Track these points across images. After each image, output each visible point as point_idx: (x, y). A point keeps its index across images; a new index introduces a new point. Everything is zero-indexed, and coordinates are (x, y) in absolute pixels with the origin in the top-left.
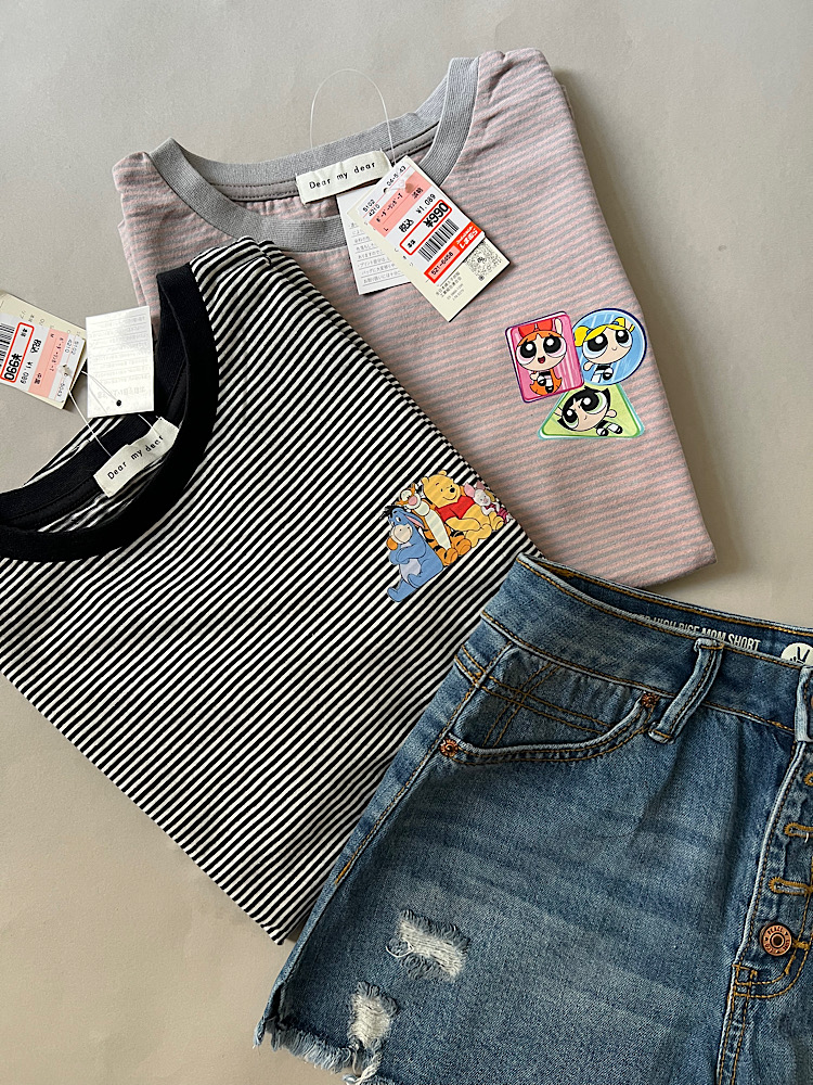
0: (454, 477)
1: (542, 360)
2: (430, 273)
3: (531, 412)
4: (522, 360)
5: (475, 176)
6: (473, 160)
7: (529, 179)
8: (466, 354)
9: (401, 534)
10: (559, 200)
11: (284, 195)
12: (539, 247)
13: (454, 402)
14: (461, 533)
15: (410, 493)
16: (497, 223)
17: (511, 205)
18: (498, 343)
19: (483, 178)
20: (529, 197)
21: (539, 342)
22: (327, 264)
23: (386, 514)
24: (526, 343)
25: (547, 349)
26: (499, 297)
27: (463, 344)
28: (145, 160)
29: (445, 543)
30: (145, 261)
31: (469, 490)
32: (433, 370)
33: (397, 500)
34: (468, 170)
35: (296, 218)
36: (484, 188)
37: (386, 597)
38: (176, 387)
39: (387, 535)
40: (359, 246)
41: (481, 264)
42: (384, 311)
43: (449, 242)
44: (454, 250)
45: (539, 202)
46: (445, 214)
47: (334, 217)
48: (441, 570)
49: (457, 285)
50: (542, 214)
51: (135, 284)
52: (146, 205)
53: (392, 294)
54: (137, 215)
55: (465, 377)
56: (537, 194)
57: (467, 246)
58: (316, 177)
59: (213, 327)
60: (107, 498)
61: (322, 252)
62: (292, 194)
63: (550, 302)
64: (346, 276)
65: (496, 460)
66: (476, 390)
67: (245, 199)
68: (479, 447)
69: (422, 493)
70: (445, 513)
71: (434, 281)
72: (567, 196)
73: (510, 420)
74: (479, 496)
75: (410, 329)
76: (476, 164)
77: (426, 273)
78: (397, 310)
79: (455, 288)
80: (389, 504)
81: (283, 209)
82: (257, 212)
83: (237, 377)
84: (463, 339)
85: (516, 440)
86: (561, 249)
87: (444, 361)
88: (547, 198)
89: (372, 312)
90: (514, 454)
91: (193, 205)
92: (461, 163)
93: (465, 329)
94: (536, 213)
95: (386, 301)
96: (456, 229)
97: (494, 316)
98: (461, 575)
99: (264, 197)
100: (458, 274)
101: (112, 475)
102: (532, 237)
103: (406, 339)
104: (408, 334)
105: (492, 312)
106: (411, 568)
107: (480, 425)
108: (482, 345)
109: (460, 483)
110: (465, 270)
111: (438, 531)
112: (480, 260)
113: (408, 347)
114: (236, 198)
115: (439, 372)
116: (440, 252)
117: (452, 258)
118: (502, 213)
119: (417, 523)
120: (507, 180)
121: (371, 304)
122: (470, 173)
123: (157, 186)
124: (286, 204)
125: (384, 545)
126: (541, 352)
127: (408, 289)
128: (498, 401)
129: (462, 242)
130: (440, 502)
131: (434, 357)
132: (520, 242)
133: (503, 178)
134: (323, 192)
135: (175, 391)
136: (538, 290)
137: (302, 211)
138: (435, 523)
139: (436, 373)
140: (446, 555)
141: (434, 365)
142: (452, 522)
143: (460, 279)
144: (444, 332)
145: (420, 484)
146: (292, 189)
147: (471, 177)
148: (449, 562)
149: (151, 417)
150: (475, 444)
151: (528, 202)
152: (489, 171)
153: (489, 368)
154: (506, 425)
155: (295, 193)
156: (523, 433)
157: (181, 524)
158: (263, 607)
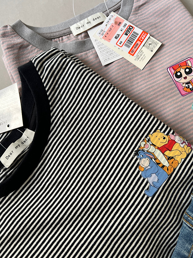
0: (164, 132)
1: (185, 78)
2: (131, 53)
3: (186, 100)
4: (177, 80)
5: (140, 15)
6: (138, 10)
7: (163, 12)
8: (153, 81)
9: (145, 163)
10: (176, 17)
11: (67, 34)
12: (172, 36)
13: (152, 101)
14: (173, 158)
15: (144, 143)
16: (153, 31)
17: (157, 23)
18: (165, 75)
19: (143, 16)
20: (164, 19)
21: (183, 71)
22: (88, 57)
23: (136, 154)
24: (177, 72)
25: (187, 73)
26: (160, 57)
27: (150, 77)
28: (9, 27)
29: (166, 163)
30: (13, 66)
31: (172, 137)
32: (140, 90)
33: (139, 147)
34: (137, 14)
35: (73, 41)
36: (145, 19)
37: (144, 195)
38: (32, 114)
39: (138, 164)
40: (100, 47)
41: (151, 46)
42: (114, 70)
43: (136, 40)
44: (139, 42)
45: (168, 20)
46: (132, 30)
47: (88, 39)
48: (167, 177)
49: (143, 55)
50: (170, 24)
51: (11, 78)
52: (11, 44)
53: (116, 64)
54: (8, 48)
55: (155, 90)
56: (167, 17)
57: (143, 40)
58: (78, 25)
59: (45, 85)
60: (6, 169)
61: (85, 52)
62: (69, 33)
63: (183, 55)
64: (96, 60)
65: (177, 122)
66: (160, 95)
67: (51, 38)
68: (168, 118)
69: (150, 142)
70: (163, 149)
71: (133, 55)
72: (179, 15)
73: (178, 104)
74: (177, 139)
75: (127, 75)
76: (140, 11)
77: (129, 53)
78: (120, 69)
79: (142, 57)
80: (136, 149)
81: (67, 39)
82: (57, 42)
83: (58, 105)
84: (149, 76)
85: (183, 112)
86: (182, 35)
87: (144, 85)
88: (171, 17)
89: (109, 72)
90: (184, 118)
91: (30, 42)
92: (134, 12)
93: (150, 71)
94: (167, 24)
95: (114, 67)
96: (138, 34)
97: (160, 65)
98: (177, 178)
99: (59, 36)
100: (142, 51)
101: (7, 158)
102: (168, 33)
103: (126, 79)
104: (126, 77)
105: (159, 63)
106: (153, 179)
107: (166, 109)
108: (158, 77)
109: (167, 134)
110: (144, 49)
111: (162, 158)
112: (150, 44)
113: (127, 83)
114: (48, 38)
115: (143, 90)
116: (133, 44)
117: (138, 45)
118: (154, 26)
119: (151, 156)
120: (153, 14)
121: (108, 69)
122: (138, 15)
123: (15, 36)
124: (68, 37)
125: (138, 170)
126: (184, 75)
127: (123, 60)
128: (171, 97)
129: (141, 39)
130: (160, 145)
131: (139, 84)
132: (164, 35)
133: (152, 14)
134: (82, 30)
135: (32, 116)
136: (177, 51)
137: (74, 39)
138: (159, 155)
139: (142, 91)
140: (168, 169)
141: (140, 87)
142: (167, 153)
143: (143, 53)
144: (141, 74)
145: (148, 138)
146: (69, 31)
147: (139, 16)
148: (170, 172)
149: (22, 129)
150: (166, 117)
151: (164, 21)
152: (146, 13)
153: (163, 85)
154: (177, 107)
155: (70, 33)
156: (186, 109)
157: (41, 175)
158: (86, 210)
